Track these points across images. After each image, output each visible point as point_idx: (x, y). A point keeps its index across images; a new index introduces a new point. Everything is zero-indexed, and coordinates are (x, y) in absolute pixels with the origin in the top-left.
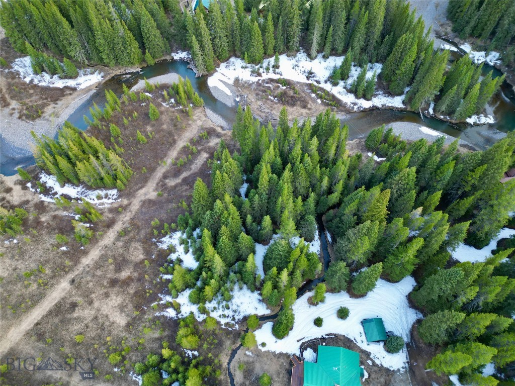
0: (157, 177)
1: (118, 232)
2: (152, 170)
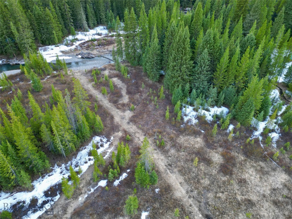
1: (155, 150)
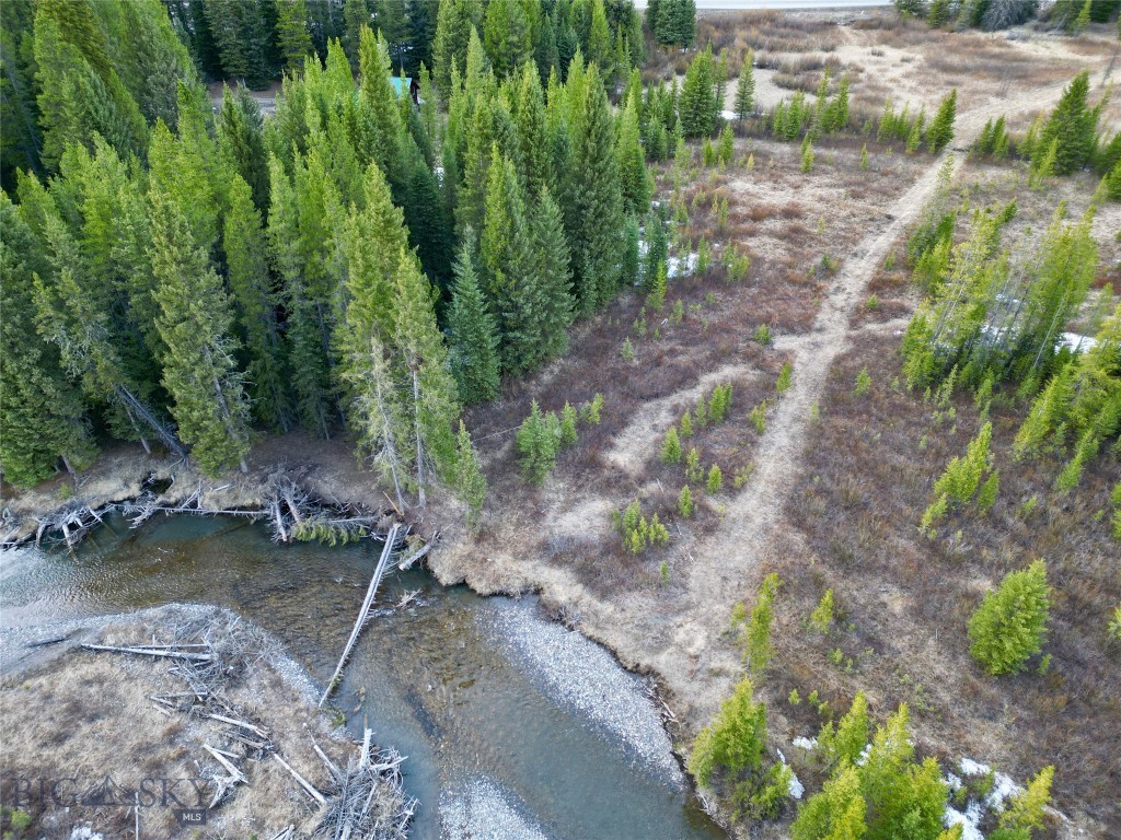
0: (802, 390)
2: (834, 405)
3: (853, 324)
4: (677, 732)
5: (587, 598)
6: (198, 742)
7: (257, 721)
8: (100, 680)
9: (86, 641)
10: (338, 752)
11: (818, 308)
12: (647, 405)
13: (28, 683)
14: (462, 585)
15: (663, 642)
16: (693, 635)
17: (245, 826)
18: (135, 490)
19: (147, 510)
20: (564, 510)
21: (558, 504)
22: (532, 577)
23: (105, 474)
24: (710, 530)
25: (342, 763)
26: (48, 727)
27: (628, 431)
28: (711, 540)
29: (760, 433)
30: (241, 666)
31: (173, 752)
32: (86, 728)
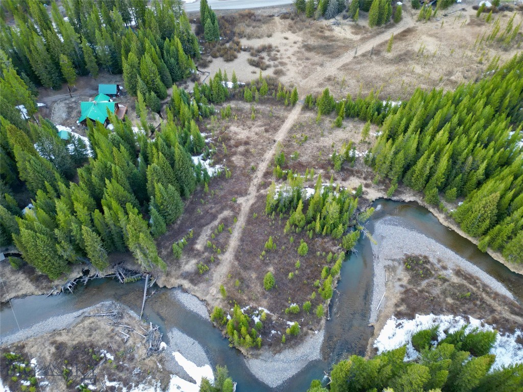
0: (242, 217)
2: (249, 221)
3: (258, 191)
4: (210, 312)
5: (192, 286)
6: (118, 331)
7: (129, 325)
8: (93, 322)
9: (86, 314)
10: (146, 328)
11: (249, 186)
12: (205, 228)
13: (78, 326)
14: (165, 287)
15: (208, 293)
16: (213, 291)
17: (132, 344)
18: (81, 274)
19: (87, 279)
20: (186, 264)
21: (184, 263)
22: (180, 283)
23: (72, 271)
24: (218, 264)
25: (147, 329)
26: (87, 333)
27: (200, 237)
28: (218, 266)
29: (231, 234)
30: (122, 314)
31: (114, 334)
32: (95, 333)
